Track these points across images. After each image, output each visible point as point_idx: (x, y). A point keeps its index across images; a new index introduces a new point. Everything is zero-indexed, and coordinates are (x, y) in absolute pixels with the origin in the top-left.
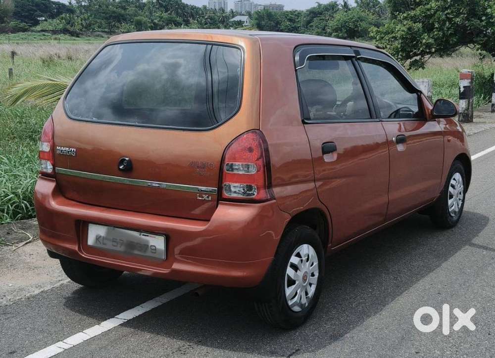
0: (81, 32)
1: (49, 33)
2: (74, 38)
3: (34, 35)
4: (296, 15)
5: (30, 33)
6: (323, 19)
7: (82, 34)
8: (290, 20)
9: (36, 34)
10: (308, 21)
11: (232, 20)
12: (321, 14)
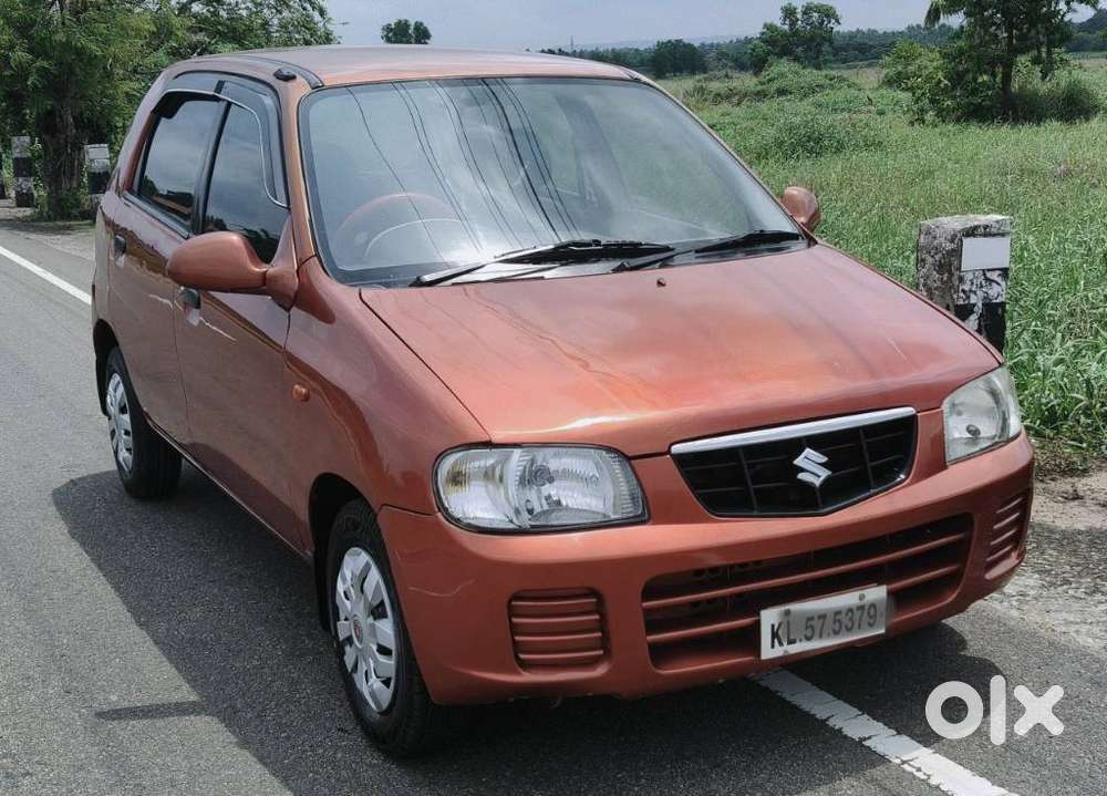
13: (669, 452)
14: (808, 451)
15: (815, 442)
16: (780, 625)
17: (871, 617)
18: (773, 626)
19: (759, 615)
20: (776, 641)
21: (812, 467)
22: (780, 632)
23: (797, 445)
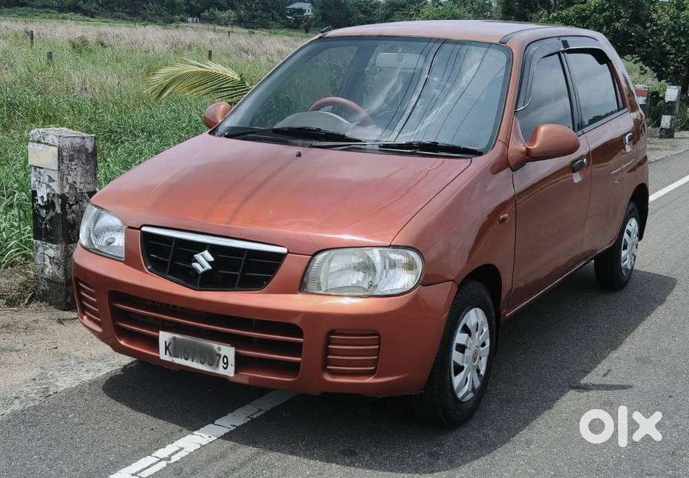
0: (97, 11)
1: (54, 10)
2: (87, 18)
3: (36, 12)
4: (371, 6)
5: (29, 9)
6: (406, 14)
7: (98, 14)
8: (364, 12)
9: (37, 10)
10: (387, 15)
11: (290, 7)
12: (404, 6)
13: (139, 229)
14: (206, 253)
15: (213, 249)
16: (170, 343)
17: (225, 364)
18: (166, 342)
19: (158, 333)
20: (167, 352)
21: (203, 261)
22: (170, 348)
23: (201, 247)
